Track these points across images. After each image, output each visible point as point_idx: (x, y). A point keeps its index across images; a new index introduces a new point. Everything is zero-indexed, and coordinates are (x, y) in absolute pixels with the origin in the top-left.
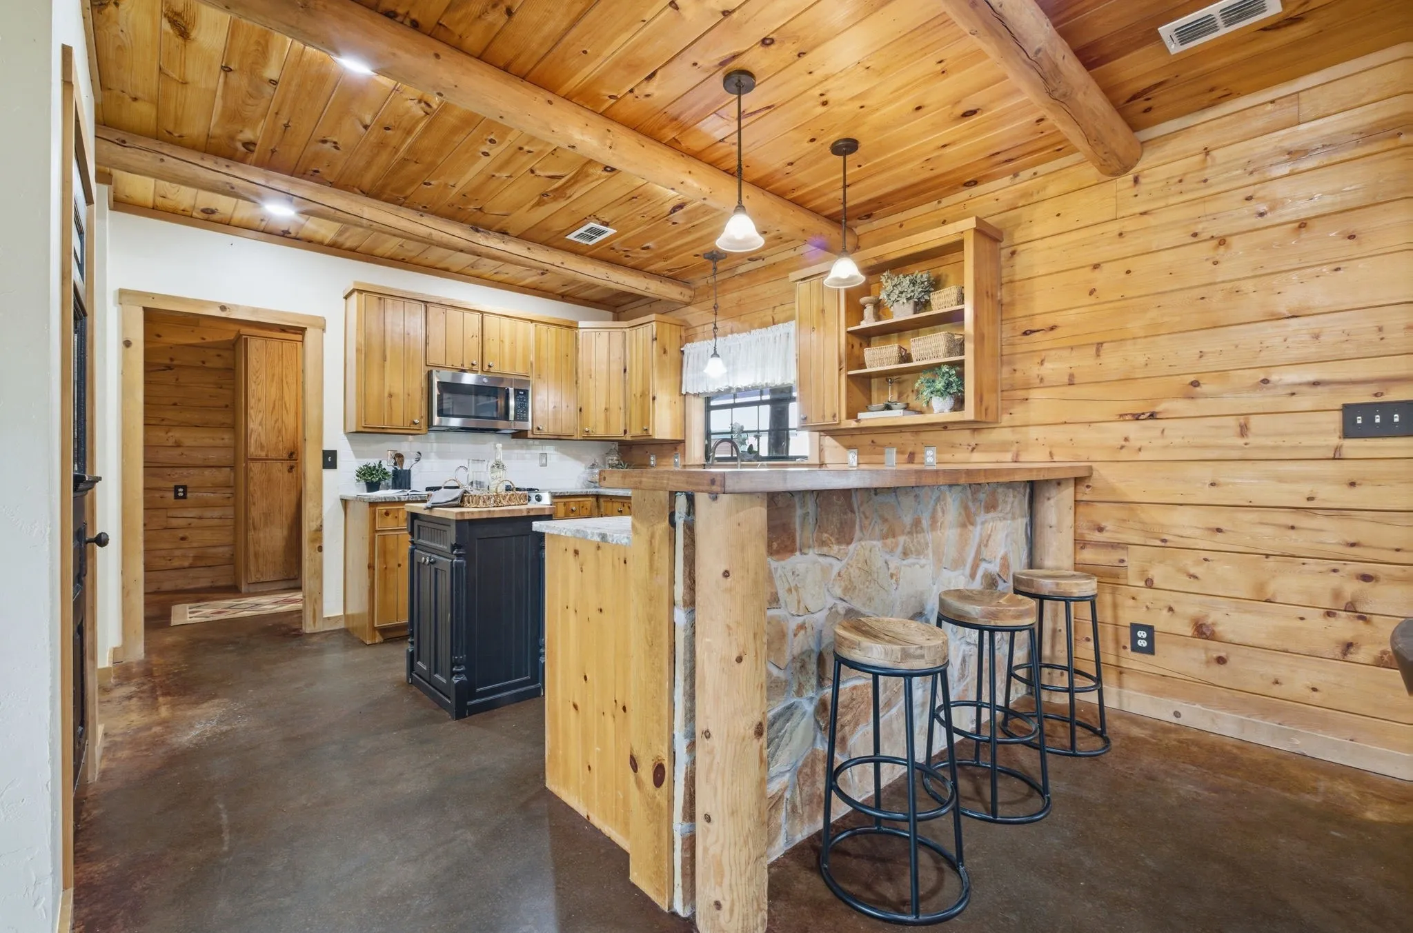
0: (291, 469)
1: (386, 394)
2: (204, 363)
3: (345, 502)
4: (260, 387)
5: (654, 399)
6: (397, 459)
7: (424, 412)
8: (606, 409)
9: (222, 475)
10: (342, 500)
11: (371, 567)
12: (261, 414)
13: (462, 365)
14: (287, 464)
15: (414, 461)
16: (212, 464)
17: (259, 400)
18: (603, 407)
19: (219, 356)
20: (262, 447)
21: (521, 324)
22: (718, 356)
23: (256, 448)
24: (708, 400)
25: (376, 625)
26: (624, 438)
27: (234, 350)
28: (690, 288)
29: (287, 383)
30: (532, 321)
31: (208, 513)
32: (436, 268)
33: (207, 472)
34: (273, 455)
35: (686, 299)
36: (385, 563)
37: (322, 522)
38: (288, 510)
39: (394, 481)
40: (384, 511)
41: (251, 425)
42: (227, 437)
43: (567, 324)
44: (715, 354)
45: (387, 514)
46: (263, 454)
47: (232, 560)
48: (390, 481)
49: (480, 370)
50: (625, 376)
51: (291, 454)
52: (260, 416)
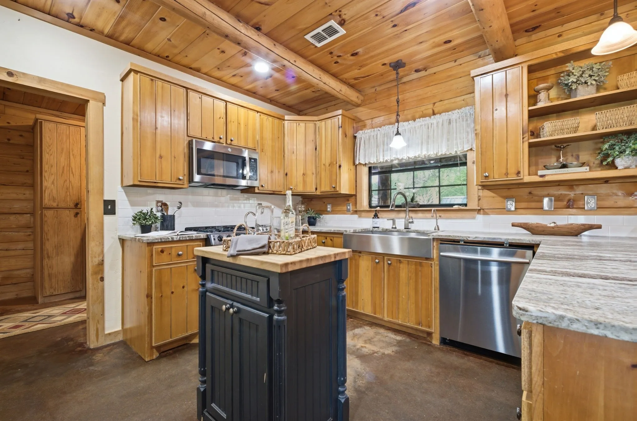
0: (77, 214)
1: (158, 156)
2: (9, 140)
3: (122, 241)
4: (52, 157)
5: (340, 166)
6: (163, 207)
7: (186, 172)
8: (303, 174)
9: (25, 219)
10: (120, 239)
11: (149, 296)
12: (53, 176)
13: (213, 138)
14: (73, 212)
15: (176, 209)
16: (16, 212)
17: (52, 166)
18: (302, 173)
19: (21, 136)
20: (54, 200)
21: (251, 112)
22: (400, 134)
23: (49, 200)
24: (370, 168)
25: (154, 345)
26: (315, 193)
27: (33, 132)
28: (362, 95)
29: (73, 155)
30: (258, 112)
31: (13, 247)
32: (191, 68)
33: (12, 218)
34: (62, 205)
35: (359, 102)
36: (161, 292)
37: (103, 257)
38: (75, 242)
39: (162, 224)
40: (160, 249)
41: (45, 184)
42: (28, 193)
43: (279, 117)
44: (398, 133)
45: (162, 251)
46: (55, 205)
47: (32, 278)
48: (158, 224)
49: (224, 142)
50: (316, 152)
51: (77, 205)
52: (52, 177)
